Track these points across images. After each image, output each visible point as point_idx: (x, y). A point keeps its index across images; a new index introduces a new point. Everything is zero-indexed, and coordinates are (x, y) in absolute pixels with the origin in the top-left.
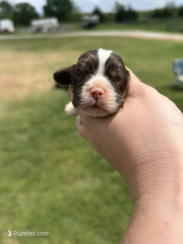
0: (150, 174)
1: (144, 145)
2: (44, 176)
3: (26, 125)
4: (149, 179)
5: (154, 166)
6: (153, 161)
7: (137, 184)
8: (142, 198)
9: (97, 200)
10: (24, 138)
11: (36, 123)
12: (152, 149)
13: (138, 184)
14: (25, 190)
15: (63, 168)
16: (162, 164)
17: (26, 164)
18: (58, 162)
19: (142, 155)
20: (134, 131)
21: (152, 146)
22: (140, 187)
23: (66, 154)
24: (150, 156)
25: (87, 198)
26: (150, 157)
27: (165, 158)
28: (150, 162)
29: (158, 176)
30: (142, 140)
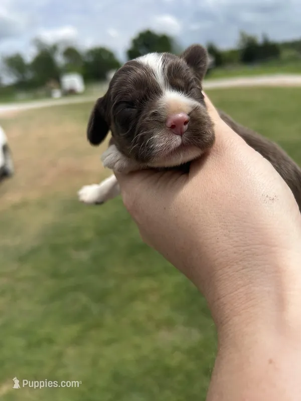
0: (239, 283)
1: (225, 235)
2: (109, 319)
3: (88, 235)
4: (239, 291)
5: (243, 269)
6: (241, 261)
7: (219, 299)
8: (230, 323)
9: (191, 366)
10: (84, 256)
11: (105, 232)
12: (237, 242)
13: (221, 300)
14: (77, 341)
15: (140, 307)
16: (255, 265)
17: (84, 299)
18: (133, 297)
19: (222, 251)
20: (209, 213)
21: (237, 237)
22: (225, 304)
23: (146, 284)
24: (235, 253)
25: (175, 360)
26: (235, 255)
27: (257, 255)
28: (237, 263)
29: (251, 285)
30: (220, 227)
